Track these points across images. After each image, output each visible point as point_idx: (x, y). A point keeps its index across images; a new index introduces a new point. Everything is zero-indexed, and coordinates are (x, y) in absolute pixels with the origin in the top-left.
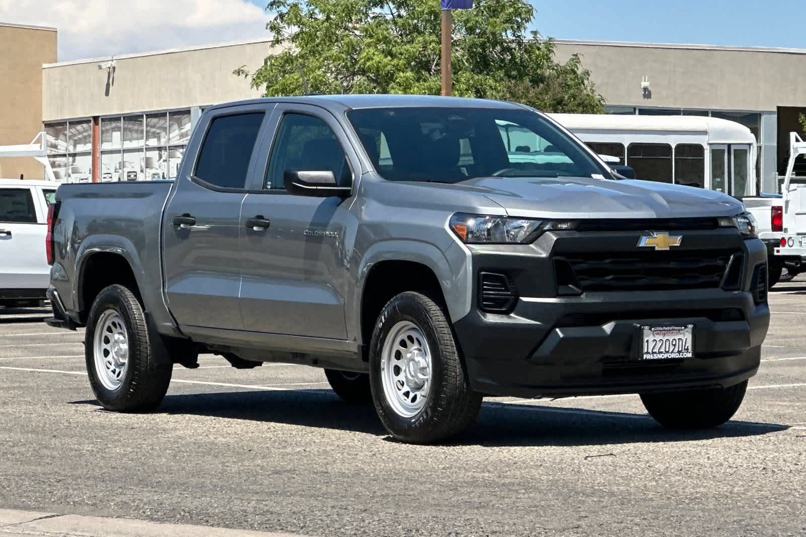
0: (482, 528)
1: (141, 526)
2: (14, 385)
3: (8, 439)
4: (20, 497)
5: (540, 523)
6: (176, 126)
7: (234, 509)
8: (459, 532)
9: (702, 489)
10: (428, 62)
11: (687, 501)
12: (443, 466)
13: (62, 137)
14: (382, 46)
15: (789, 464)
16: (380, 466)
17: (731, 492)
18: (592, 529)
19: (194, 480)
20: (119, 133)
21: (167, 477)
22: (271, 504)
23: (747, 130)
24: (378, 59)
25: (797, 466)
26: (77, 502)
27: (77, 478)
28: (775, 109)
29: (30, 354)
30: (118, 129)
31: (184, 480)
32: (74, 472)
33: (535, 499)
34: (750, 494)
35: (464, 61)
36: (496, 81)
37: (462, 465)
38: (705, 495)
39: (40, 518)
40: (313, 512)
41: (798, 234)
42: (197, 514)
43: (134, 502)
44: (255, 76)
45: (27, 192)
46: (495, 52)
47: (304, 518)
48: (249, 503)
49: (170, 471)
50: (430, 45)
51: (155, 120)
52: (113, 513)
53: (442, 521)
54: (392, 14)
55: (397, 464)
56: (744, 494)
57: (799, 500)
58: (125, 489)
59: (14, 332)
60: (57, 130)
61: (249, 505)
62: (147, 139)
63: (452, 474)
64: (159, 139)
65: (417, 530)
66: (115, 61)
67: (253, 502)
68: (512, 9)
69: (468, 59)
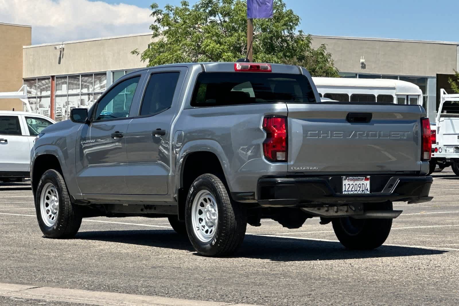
0: (260, 295)
1: (82, 292)
2: (11, 223)
3: (10, 250)
4: (19, 278)
5: (290, 293)
6: (98, 82)
7: (131, 285)
8: (248, 296)
9: (377, 277)
10: (240, 47)
11: (368, 283)
12: (242, 265)
13: (33, 87)
14: (215, 38)
15: (424, 266)
16: (208, 265)
17: (392, 279)
18: (317, 295)
19: (110, 271)
20: (66, 85)
21: (96, 269)
22: (151, 283)
23: (418, 87)
24: (213, 45)
25: (428, 267)
26: (49, 281)
27: (48, 269)
28: (435, 76)
29: (18, 207)
30: (66, 83)
31: (104, 271)
32: (47, 266)
33: (289, 281)
34: (401, 280)
35: (260, 47)
36: (278, 58)
37: (252, 264)
38: (377, 280)
39: (30, 288)
40: (173, 286)
41: (445, 146)
42: (112, 287)
43: (79, 281)
44: (143, 54)
45: (16, 118)
46: (278, 42)
47: (168, 289)
48: (139, 282)
49: (97, 266)
50: (242, 37)
51: (86, 78)
52: (68, 286)
53: (240, 291)
54: (220, 20)
55: (217, 264)
56: (398, 280)
57: (427, 283)
58: (74, 274)
59: (9, 195)
60: (31, 83)
61: (139, 283)
62: (82, 89)
63: (246, 269)
64: (88, 89)
65: (227, 296)
66: (64, 45)
67: (141, 281)
68: (287, 18)
69: (262, 46)
